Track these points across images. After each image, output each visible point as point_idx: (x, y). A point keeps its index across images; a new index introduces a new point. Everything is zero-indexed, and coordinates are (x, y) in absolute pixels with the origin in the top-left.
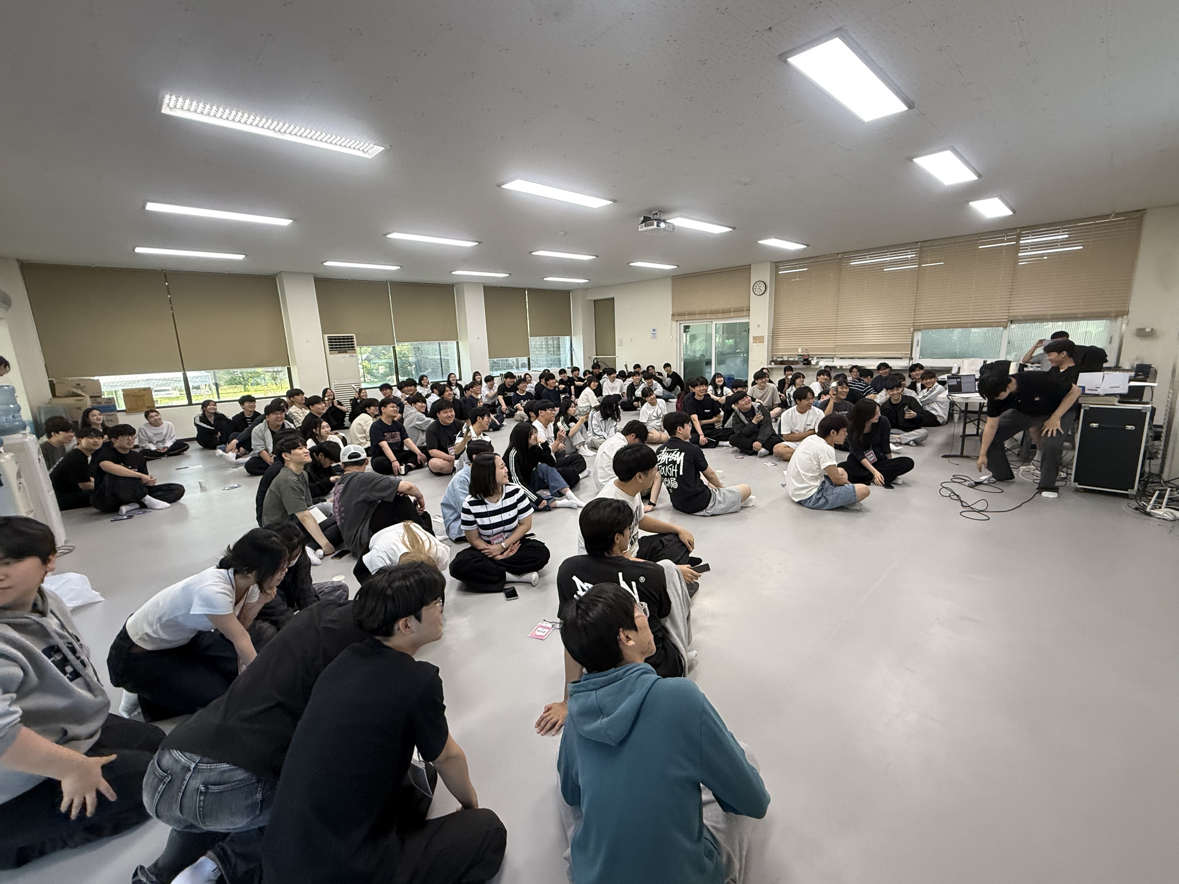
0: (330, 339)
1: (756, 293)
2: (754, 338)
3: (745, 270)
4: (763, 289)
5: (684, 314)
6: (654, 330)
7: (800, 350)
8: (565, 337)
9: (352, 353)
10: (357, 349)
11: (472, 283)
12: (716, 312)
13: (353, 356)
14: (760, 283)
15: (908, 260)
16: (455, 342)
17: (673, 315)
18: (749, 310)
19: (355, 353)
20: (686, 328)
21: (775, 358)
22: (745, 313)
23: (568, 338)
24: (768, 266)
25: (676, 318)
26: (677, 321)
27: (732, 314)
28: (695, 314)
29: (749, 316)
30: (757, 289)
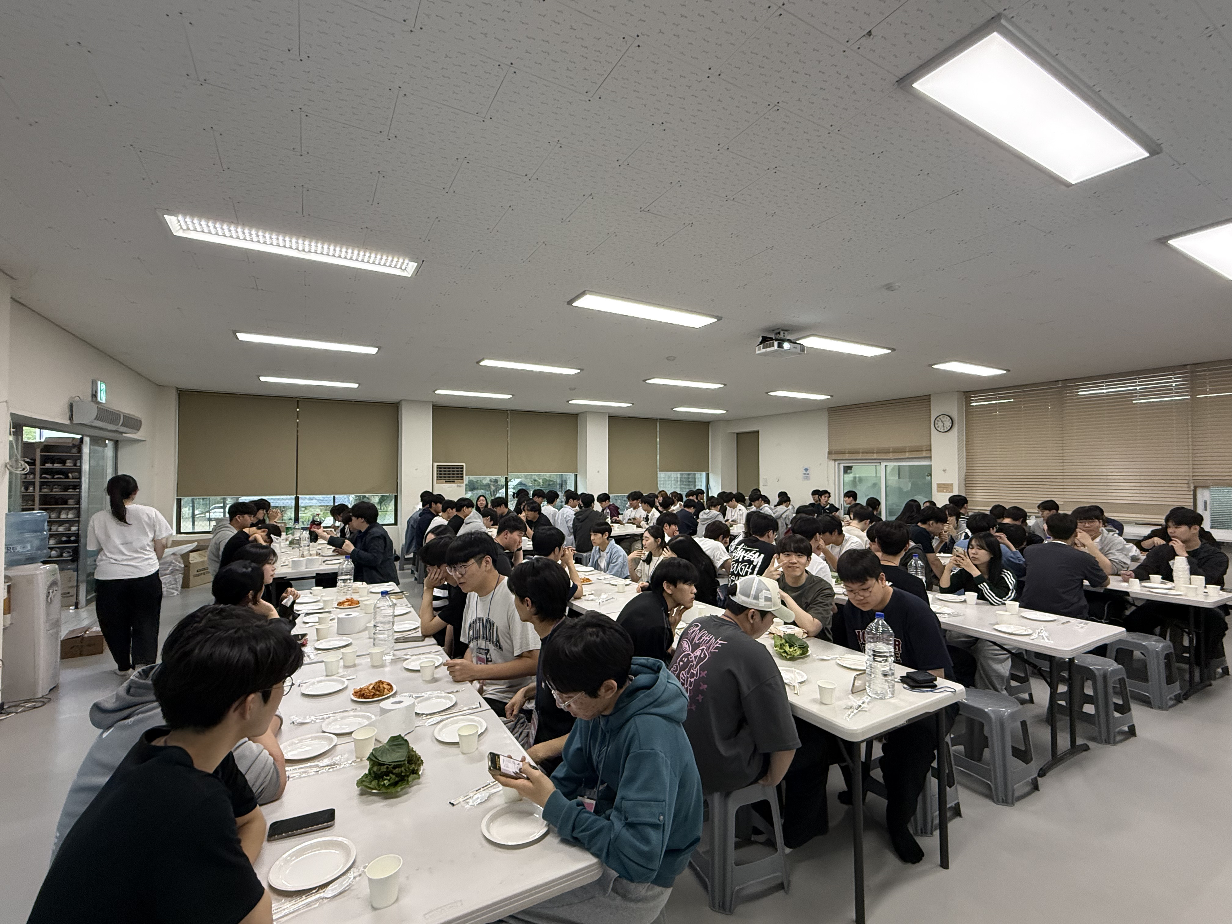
0: (439, 467)
1: (939, 429)
2: (939, 486)
3: (923, 401)
4: (948, 424)
8: (702, 473)
9: (460, 483)
10: (466, 479)
11: (596, 413)
12: (886, 451)
13: (460, 487)
14: (943, 418)
15: (1172, 389)
16: (573, 475)
17: (830, 453)
18: (931, 450)
20: (848, 468)
23: (704, 475)
25: (834, 457)
26: (835, 460)
27: (907, 455)
28: (858, 453)
29: (931, 457)
30: (940, 424)
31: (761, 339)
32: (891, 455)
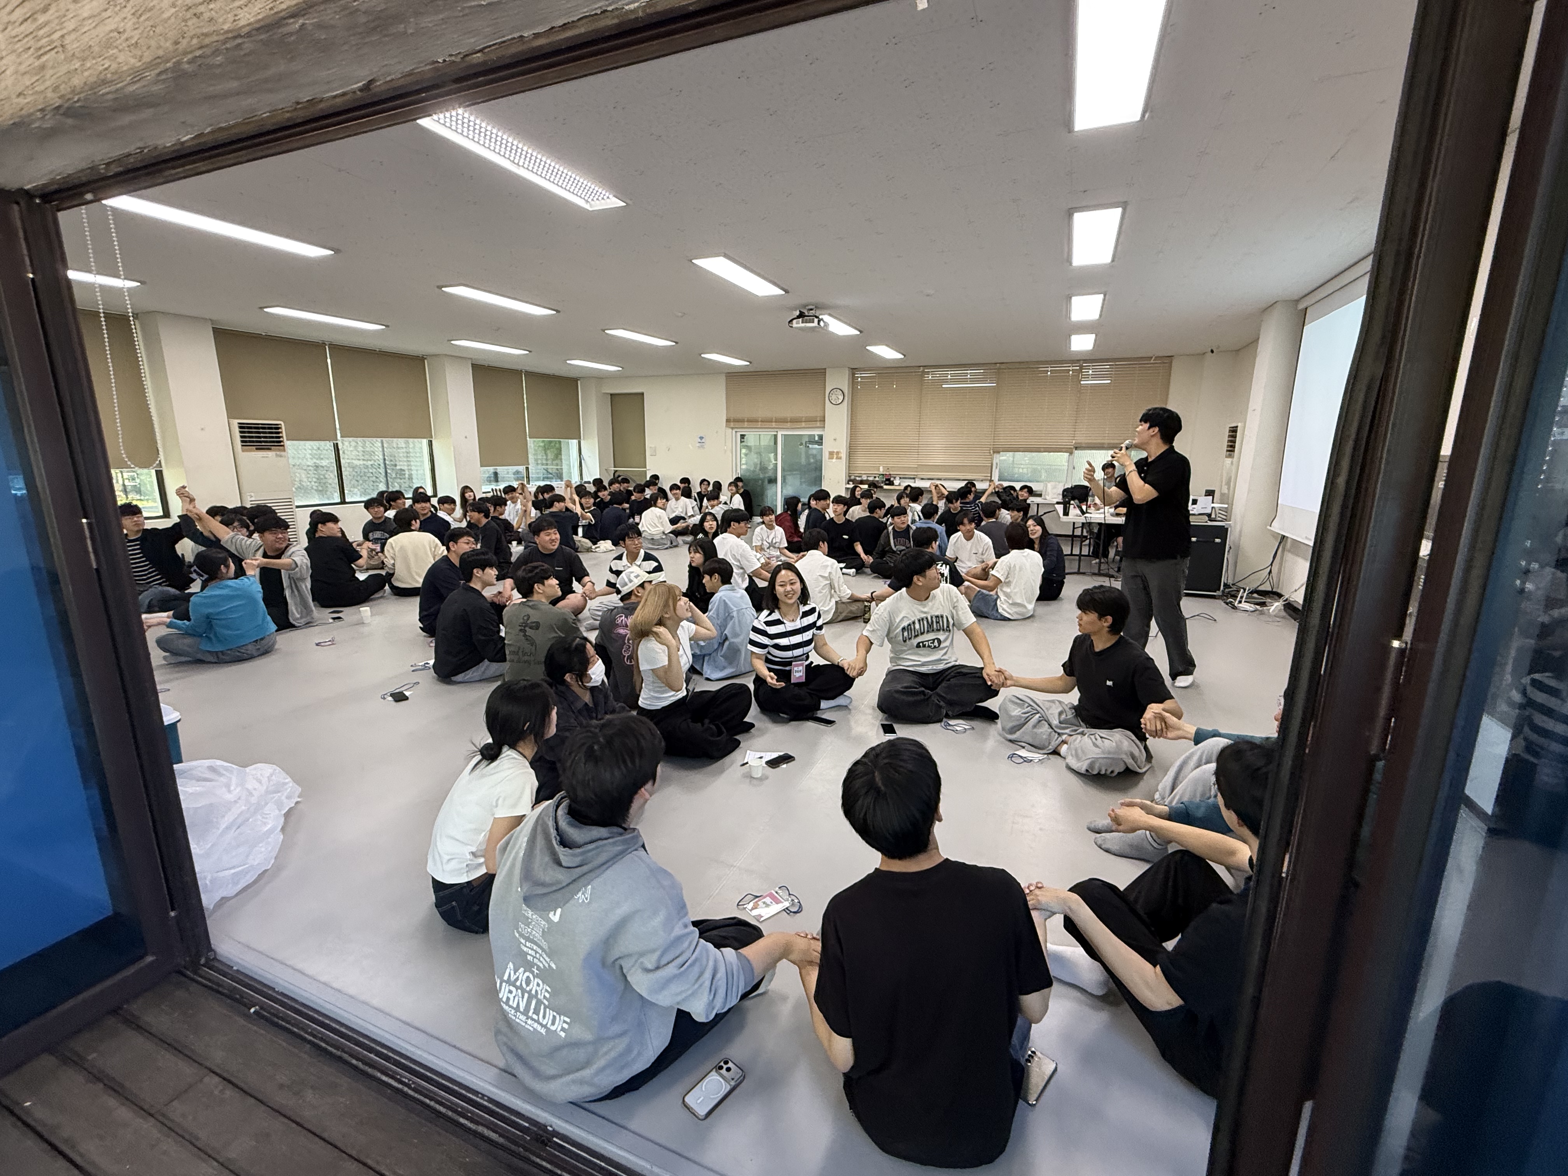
0: (242, 426)
1: (832, 401)
2: (831, 454)
3: (820, 374)
4: (841, 398)
5: (742, 421)
6: (701, 438)
7: (881, 469)
8: (570, 441)
9: (279, 450)
10: (288, 443)
11: (459, 357)
12: (784, 421)
13: (281, 456)
14: (836, 391)
16: (425, 442)
17: (728, 421)
18: (825, 421)
19: (284, 450)
20: (743, 436)
21: (853, 477)
22: (818, 424)
23: (574, 442)
24: (847, 373)
25: (732, 424)
26: (732, 428)
27: (803, 424)
28: (757, 421)
29: (824, 427)
30: (833, 397)
31: (798, 313)
32: (789, 425)
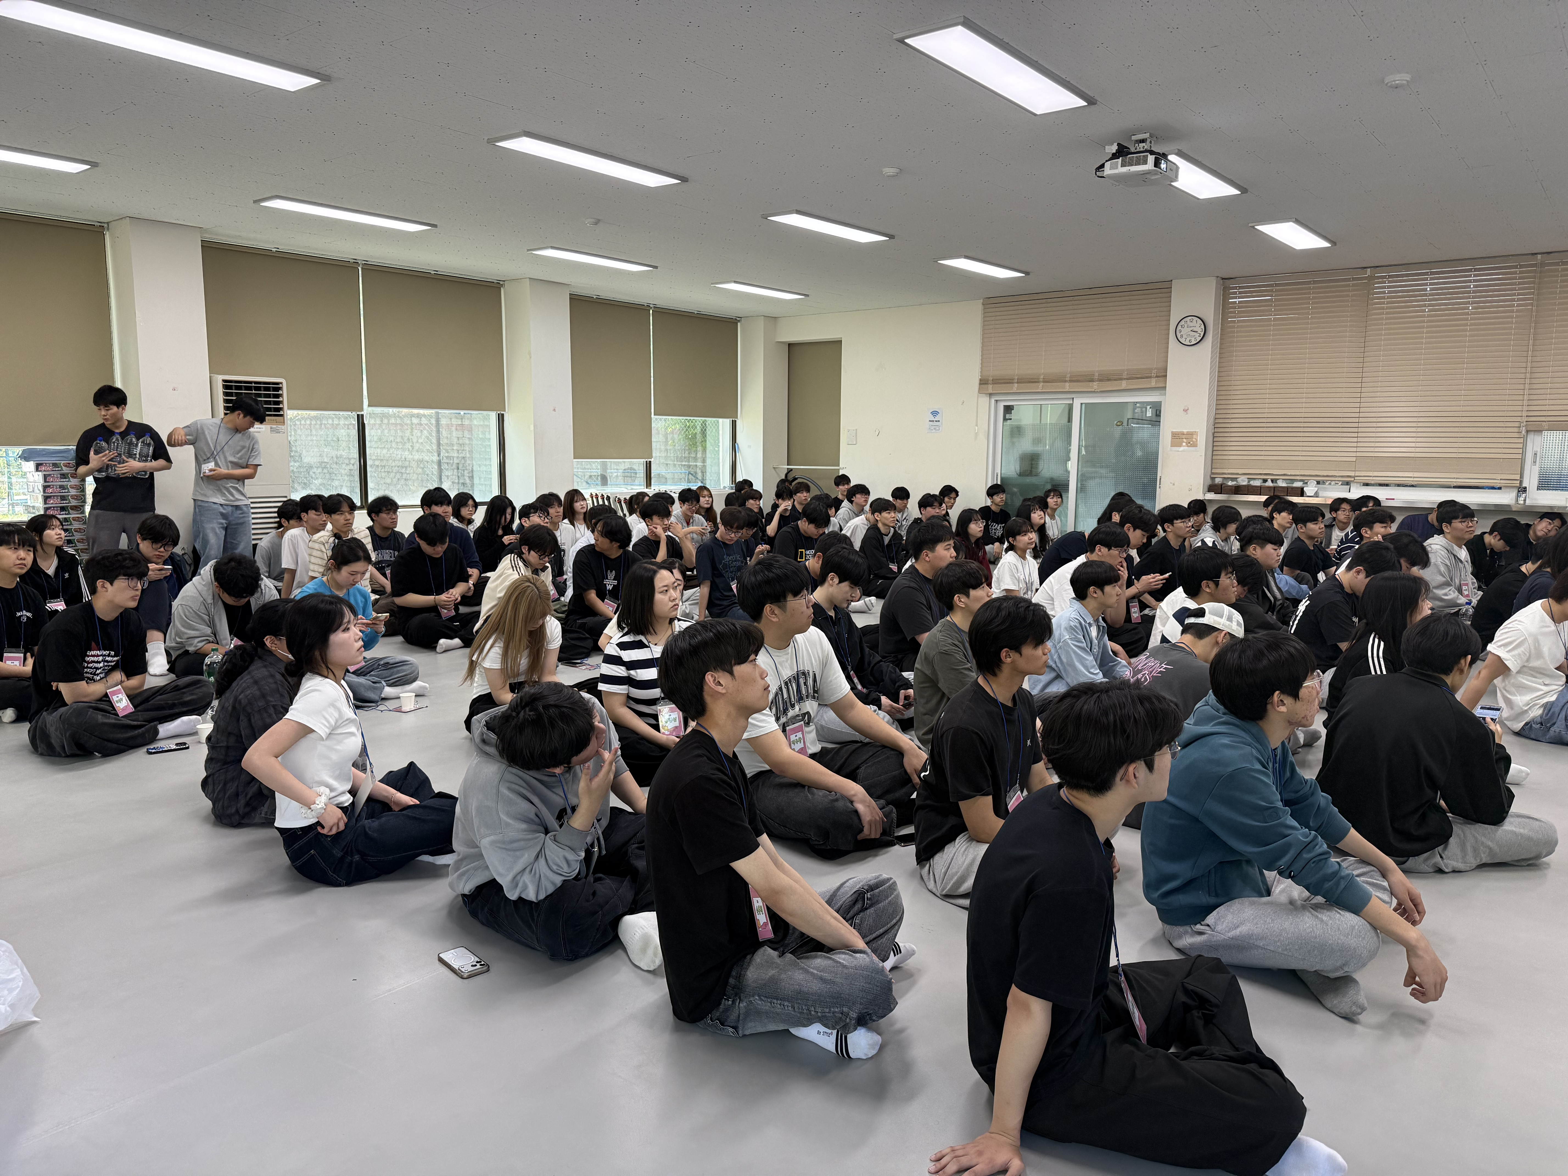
0: (228, 385)
1: (1182, 340)
2: (1175, 436)
4: (1199, 332)
5: (1009, 381)
6: (935, 413)
7: (1281, 465)
9: (277, 423)
10: (289, 414)
11: (551, 282)
14: (1191, 320)
16: (493, 416)
17: (983, 382)
18: (1166, 376)
19: (284, 423)
20: (1008, 409)
21: (1218, 481)
22: (1153, 383)
23: (725, 424)
24: (1213, 285)
25: (990, 388)
26: (991, 395)
27: (1124, 384)
28: (1036, 381)
29: (1164, 388)
30: (1185, 331)
31: (1114, 148)
32: (1095, 386)
